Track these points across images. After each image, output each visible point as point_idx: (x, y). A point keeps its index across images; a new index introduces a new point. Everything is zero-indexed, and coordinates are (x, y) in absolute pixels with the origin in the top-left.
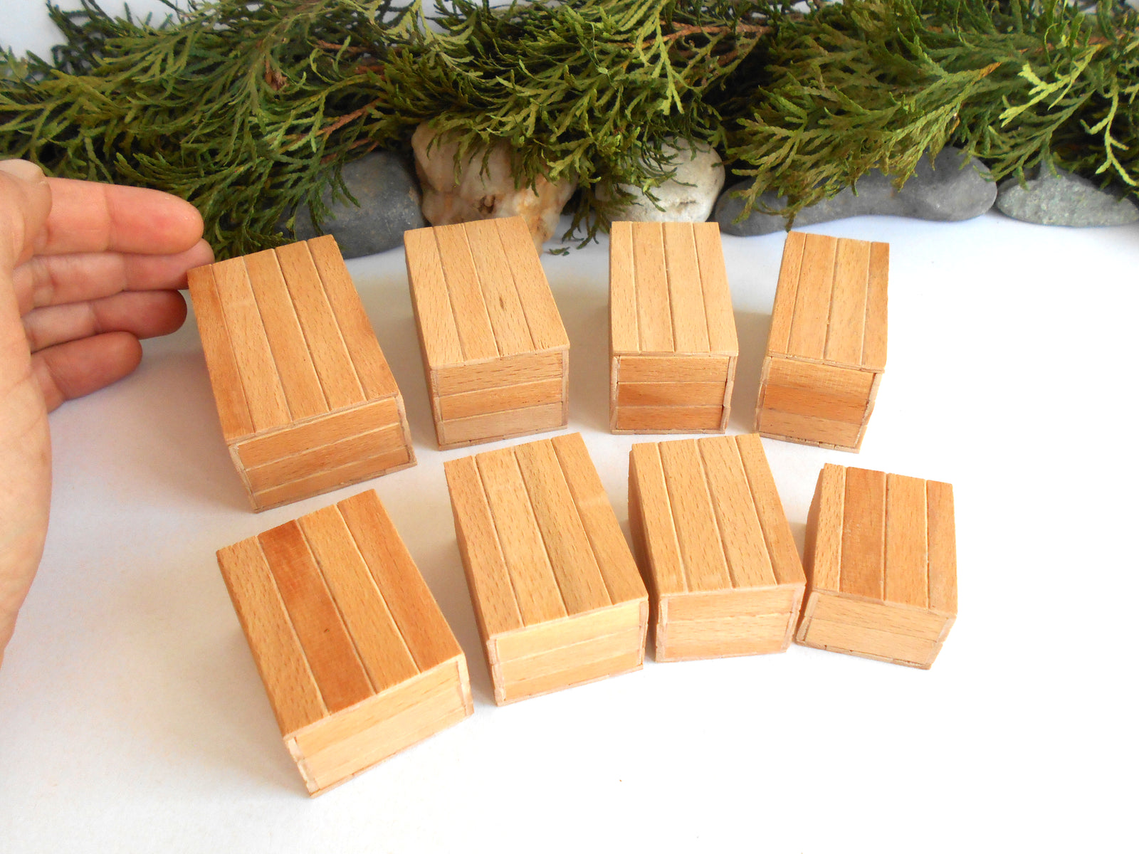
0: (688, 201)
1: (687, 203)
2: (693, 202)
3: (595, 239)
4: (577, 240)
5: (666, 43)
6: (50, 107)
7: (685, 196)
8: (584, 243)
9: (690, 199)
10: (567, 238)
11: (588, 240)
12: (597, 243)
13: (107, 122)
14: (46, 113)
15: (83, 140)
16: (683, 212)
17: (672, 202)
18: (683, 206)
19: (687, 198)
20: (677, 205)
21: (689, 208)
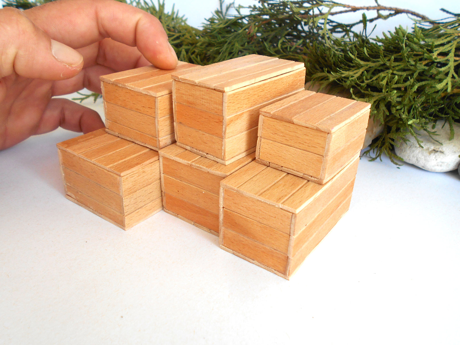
0: (439, 150)
1: (437, 151)
2: (442, 152)
3: (380, 157)
4: (371, 158)
5: (455, 61)
6: (177, 35)
7: (438, 147)
8: (373, 159)
9: (440, 149)
10: (365, 154)
11: (376, 158)
12: (381, 160)
13: (192, 44)
14: (175, 37)
15: (182, 50)
16: (432, 154)
17: (428, 147)
18: (434, 151)
19: (439, 148)
20: (430, 150)
21: (437, 154)
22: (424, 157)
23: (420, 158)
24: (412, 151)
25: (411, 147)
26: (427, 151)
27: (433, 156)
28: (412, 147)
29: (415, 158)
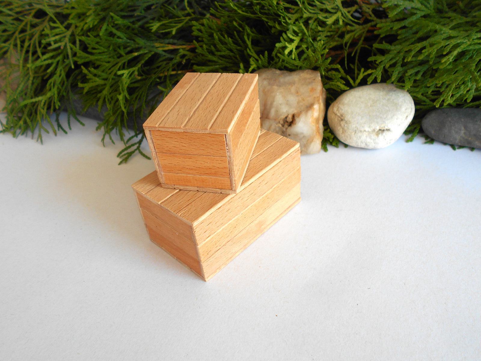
0: (385, 129)
1: (384, 130)
2: (388, 130)
9: (386, 128)
16: (380, 135)
17: (373, 128)
18: (380, 132)
19: (384, 127)
20: (376, 131)
21: (384, 134)
22: (373, 141)
23: (369, 142)
24: (359, 137)
25: (355, 133)
26: (374, 134)
27: (381, 137)
28: (357, 132)
29: (364, 143)
